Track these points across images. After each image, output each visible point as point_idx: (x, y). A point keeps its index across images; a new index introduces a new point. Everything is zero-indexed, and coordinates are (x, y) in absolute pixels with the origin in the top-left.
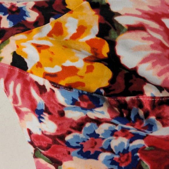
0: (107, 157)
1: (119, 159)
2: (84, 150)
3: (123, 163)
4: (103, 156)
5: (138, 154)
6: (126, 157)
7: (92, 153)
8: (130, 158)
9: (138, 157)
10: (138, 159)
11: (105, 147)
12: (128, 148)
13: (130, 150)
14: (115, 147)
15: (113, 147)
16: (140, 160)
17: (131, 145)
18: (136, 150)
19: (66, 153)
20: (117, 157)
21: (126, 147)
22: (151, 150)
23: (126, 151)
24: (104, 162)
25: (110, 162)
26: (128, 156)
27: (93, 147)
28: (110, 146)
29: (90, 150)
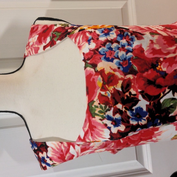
0: (117, 61)
1: (123, 63)
2: (107, 57)
3: (124, 65)
4: (116, 61)
5: (131, 61)
6: (125, 62)
7: (110, 59)
8: (127, 63)
9: (131, 63)
10: (131, 64)
11: (116, 56)
12: (126, 57)
13: (127, 59)
14: (121, 56)
15: (119, 57)
16: (132, 65)
17: (127, 56)
18: (130, 59)
19: (99, 58)
20: (121, 62)
21: (125, 57)
22: (136, 59)
23: (125, 59)
24: (116, 64)
25: (118, 64)
26: (126, 62)
27: (111, 55)
28: (118, 56)
29: (109, 57)
